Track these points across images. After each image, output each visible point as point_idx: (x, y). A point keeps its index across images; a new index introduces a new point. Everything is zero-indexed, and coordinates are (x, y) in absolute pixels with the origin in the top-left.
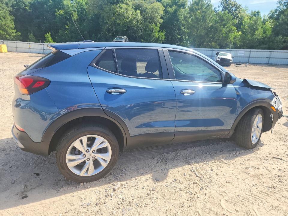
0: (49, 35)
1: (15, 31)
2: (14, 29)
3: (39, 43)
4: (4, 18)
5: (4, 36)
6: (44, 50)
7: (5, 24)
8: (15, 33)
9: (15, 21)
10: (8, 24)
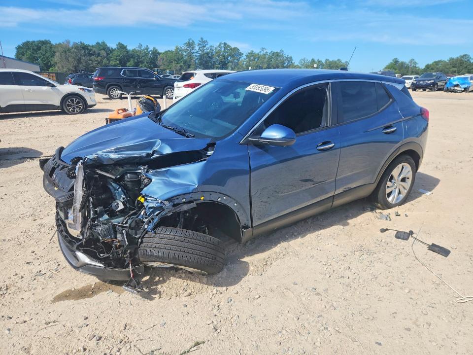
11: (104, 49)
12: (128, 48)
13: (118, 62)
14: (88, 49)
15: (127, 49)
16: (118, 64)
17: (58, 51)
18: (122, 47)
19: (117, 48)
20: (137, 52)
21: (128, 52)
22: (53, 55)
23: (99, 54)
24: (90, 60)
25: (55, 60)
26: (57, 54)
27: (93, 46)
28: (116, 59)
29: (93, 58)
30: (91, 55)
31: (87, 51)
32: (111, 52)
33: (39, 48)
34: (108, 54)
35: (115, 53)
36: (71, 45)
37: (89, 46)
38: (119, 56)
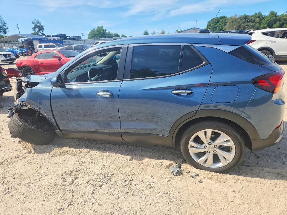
11: (259, 17)
12: (278, 14)
13: (267, 25)
14: (247, 18)
15: (276, 15)
16: (266, 26)
17: (229, 22)
18: (273, 14)
19: (269, 15)
20: (284, 16)
21: (276, 17)
22: (225, 25)
23: (254, 21)
24: (247, 25)
25: (226, 27)
26: (228, 24)
27: (251, 16)
28: (266, 23)
29: (249, 23)
30: (248, 22)
31: (246, 20)
32: (263, 19)
33: (219, 21)
34: (260, 20)
35: (266, 19)
36: (237, 17)
37: (249, 16)
38: (268, 21)
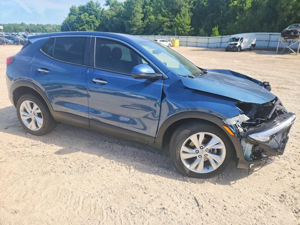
0: (216, 28)
1: (190, 26)
2: (190, 25)
3: (205, 37)
4: (184, 16)
5: (181, 32)
6: (208, 43)
7: (183, 22)
8: (190, 29)
9: (192, 18)
10: (186, 21)
